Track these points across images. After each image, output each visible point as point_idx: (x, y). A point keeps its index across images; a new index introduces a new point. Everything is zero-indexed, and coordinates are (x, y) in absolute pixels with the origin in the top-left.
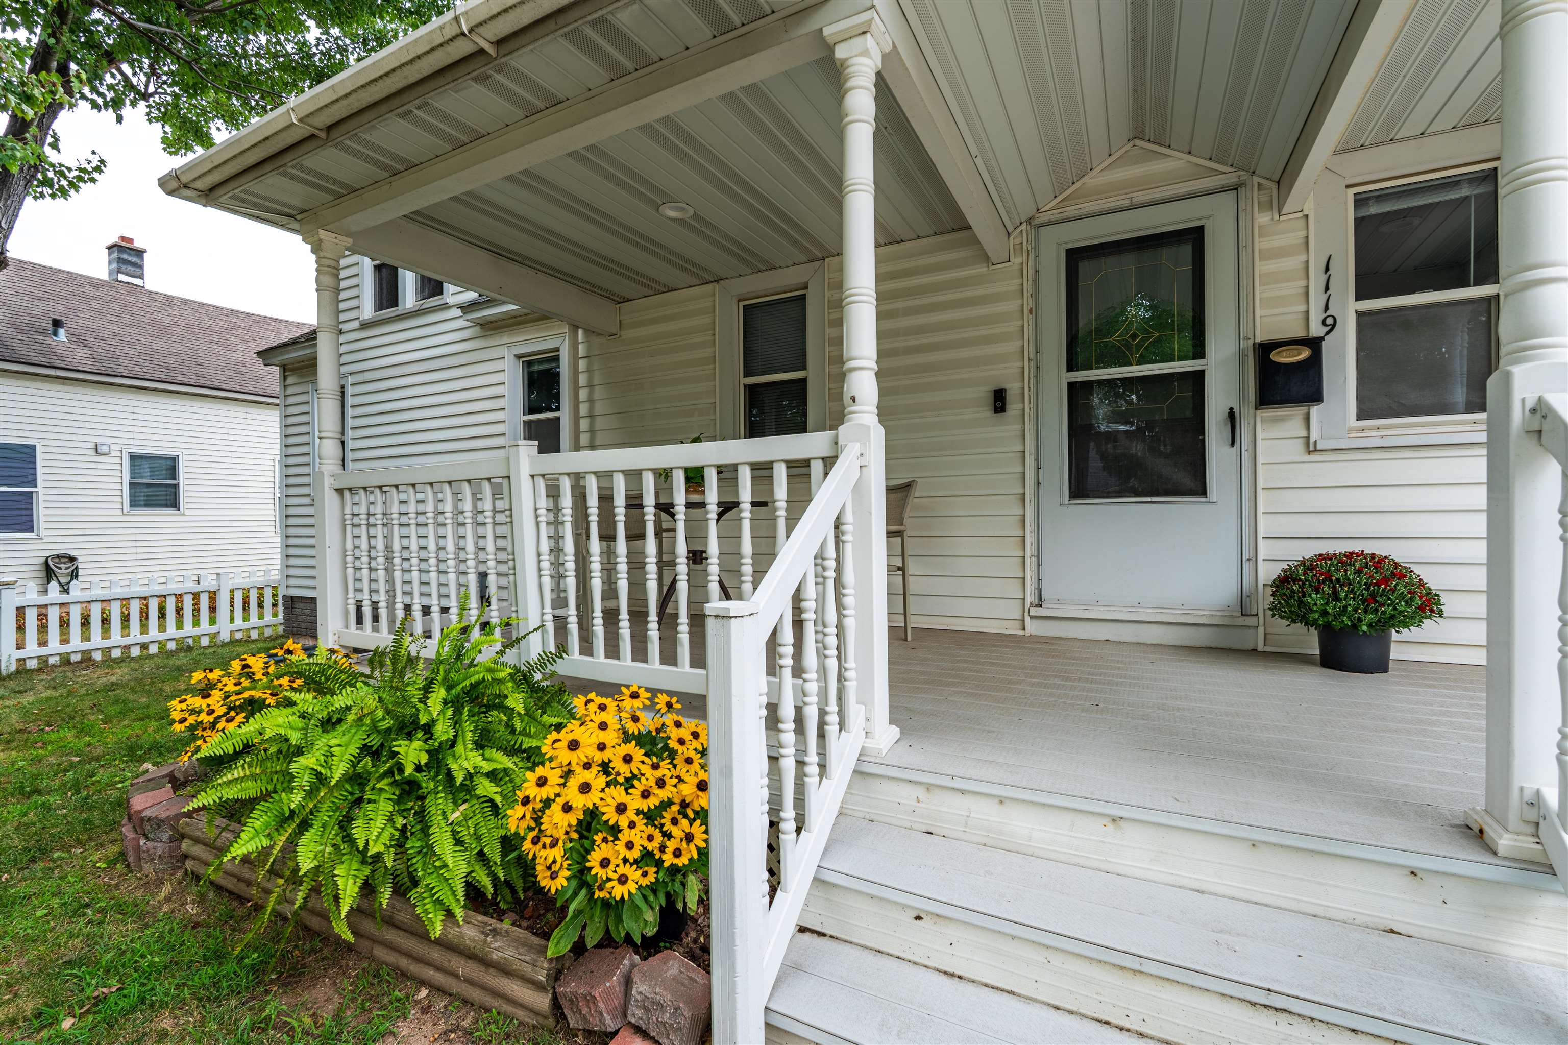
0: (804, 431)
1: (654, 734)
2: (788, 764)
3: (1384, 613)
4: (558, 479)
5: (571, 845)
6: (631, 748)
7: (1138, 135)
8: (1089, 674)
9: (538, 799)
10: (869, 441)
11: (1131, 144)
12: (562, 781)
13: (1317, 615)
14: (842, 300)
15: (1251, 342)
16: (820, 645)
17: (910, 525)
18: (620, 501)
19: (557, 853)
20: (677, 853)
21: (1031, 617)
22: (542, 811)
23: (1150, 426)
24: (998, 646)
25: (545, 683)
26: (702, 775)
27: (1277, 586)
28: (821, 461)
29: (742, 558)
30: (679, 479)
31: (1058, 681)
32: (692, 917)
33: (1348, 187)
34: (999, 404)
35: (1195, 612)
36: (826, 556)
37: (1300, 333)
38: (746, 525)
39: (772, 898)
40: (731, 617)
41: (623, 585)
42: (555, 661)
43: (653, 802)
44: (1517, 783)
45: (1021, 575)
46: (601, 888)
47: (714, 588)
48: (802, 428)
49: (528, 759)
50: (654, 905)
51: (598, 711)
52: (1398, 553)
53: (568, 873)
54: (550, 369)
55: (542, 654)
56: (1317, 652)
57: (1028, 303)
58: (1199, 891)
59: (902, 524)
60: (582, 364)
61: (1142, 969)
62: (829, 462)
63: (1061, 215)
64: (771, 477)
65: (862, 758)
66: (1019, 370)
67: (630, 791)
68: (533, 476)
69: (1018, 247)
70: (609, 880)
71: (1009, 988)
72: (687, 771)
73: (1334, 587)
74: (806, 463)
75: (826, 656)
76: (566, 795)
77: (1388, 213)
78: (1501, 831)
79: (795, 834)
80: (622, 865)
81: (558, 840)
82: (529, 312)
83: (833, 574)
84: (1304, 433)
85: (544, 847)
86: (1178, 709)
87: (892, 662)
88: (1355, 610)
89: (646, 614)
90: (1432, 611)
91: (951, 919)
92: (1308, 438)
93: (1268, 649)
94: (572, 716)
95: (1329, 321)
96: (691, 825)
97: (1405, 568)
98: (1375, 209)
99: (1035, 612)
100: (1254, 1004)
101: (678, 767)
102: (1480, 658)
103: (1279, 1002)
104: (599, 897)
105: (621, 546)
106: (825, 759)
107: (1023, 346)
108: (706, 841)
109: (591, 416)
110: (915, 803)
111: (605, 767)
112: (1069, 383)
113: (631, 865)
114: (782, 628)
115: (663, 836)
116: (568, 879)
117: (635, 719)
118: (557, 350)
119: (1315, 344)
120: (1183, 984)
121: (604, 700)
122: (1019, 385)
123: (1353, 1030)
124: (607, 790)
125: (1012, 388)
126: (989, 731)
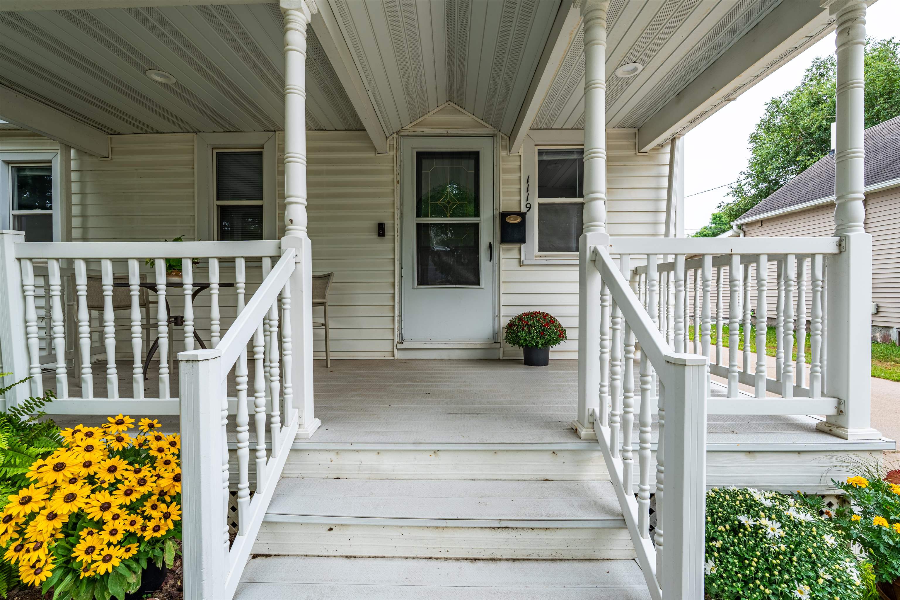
0: (261, 238)
1: (137, 448)
2: (244, 453)
3: (547, 338)
4: (46, 263)
5: (56, 544)
6: (116, 461)
7: (450, 100)
8: (426, 378)
9: (21, 515)
10: (302, 248)
11: (447, 103)
12: (48, 496)
13: (522, 341)
14: (284, 159)
15: (498, 212)
16: (268, 374)
17: (329, 299)
18: (108, 281)
19: (42, 553)
20: (157, 529)
21: (398, 349)
22: (27, 523)
23: (456, 249)
24: (379, 367)
25: (32, 423)
26: (177, 471)
27: (508, 328)
28: (269, 259)
29: (212, 320)
30: (161, 267)
31: (410, 383)
32: (171, 570)
33: (536, 145)
34: (381, 232)
35: (475, 342)
36: (271, 318)
37: (517, 210)
38: (215, 300)
39: (232, 542)
40: (199, 361)
41: (111, 343)
42: (43, 405)
43: (134, 497)
44: (587, 407)
45: (392, 327)
46: (86, 570)
47: (190, 340)
48: (260, 237)
49: (13, 485)
50: (137, 570)
51: (85, 438)
52: (552, 312)
53: (53, 566)
54: (43, 176)
55: (29, 400)
56: (523, 358)
57: (397, 178)
58: (473, 480)
59: (325, 298)
60: (74, 176)
61: (447, 525)
62: (275, 260)
63: (414, 133)
64: (234, 267)
65: (296, 441)
66: (391, 214)
67: (114, 493)
68: (19, 259)
69: (392, 146)
70: (94, 562)
71: (381, 555)
72: (166, 470)
73: (529, 328)
74: (259, 260)
75: (271, 381)
76: (51, 507)
77: (550, 160)
78: (582, 428)
79: (249, 497)
80: (106, 548)
81: (42, 543)
82: (18, 128)
83: (277, 329)
84: (518, 257)
85: (28, 551)
86: (466, 391)
87: (316, 381)
88: (537, 338)
89: (132, 362)
90: (563, 337)
91: (349, 525)
92: (520, 259)
93: (505, 358)
94: (60, 444)
95: (528, 206)
96: (168, 507)
97: (554, 318)
98: (545, 158)
99: (399, 346)
100: (494, 528)
101: (157, 469)
102: (575, 356)
103: (504, 524)
104: (84, 577)
105: (109, 314)
106: (271, 446)
107: (394, 201)
108: (180, 515)
109: (84, 216)
110: (329, 462)
111: (91, 479)
112: (417, 224)
113: (115, 546)
114: (239, 365)
115: (144, 519)
116: (53, 571)
117: (120, 439)
118: (50, 162)
119: (522, 215)
120: (465, 527)
121: (91, 429)
122: (392, 222)
123: (532, 528)
124: (92, 496)
125: (388, 223)
126: (373, 415)
